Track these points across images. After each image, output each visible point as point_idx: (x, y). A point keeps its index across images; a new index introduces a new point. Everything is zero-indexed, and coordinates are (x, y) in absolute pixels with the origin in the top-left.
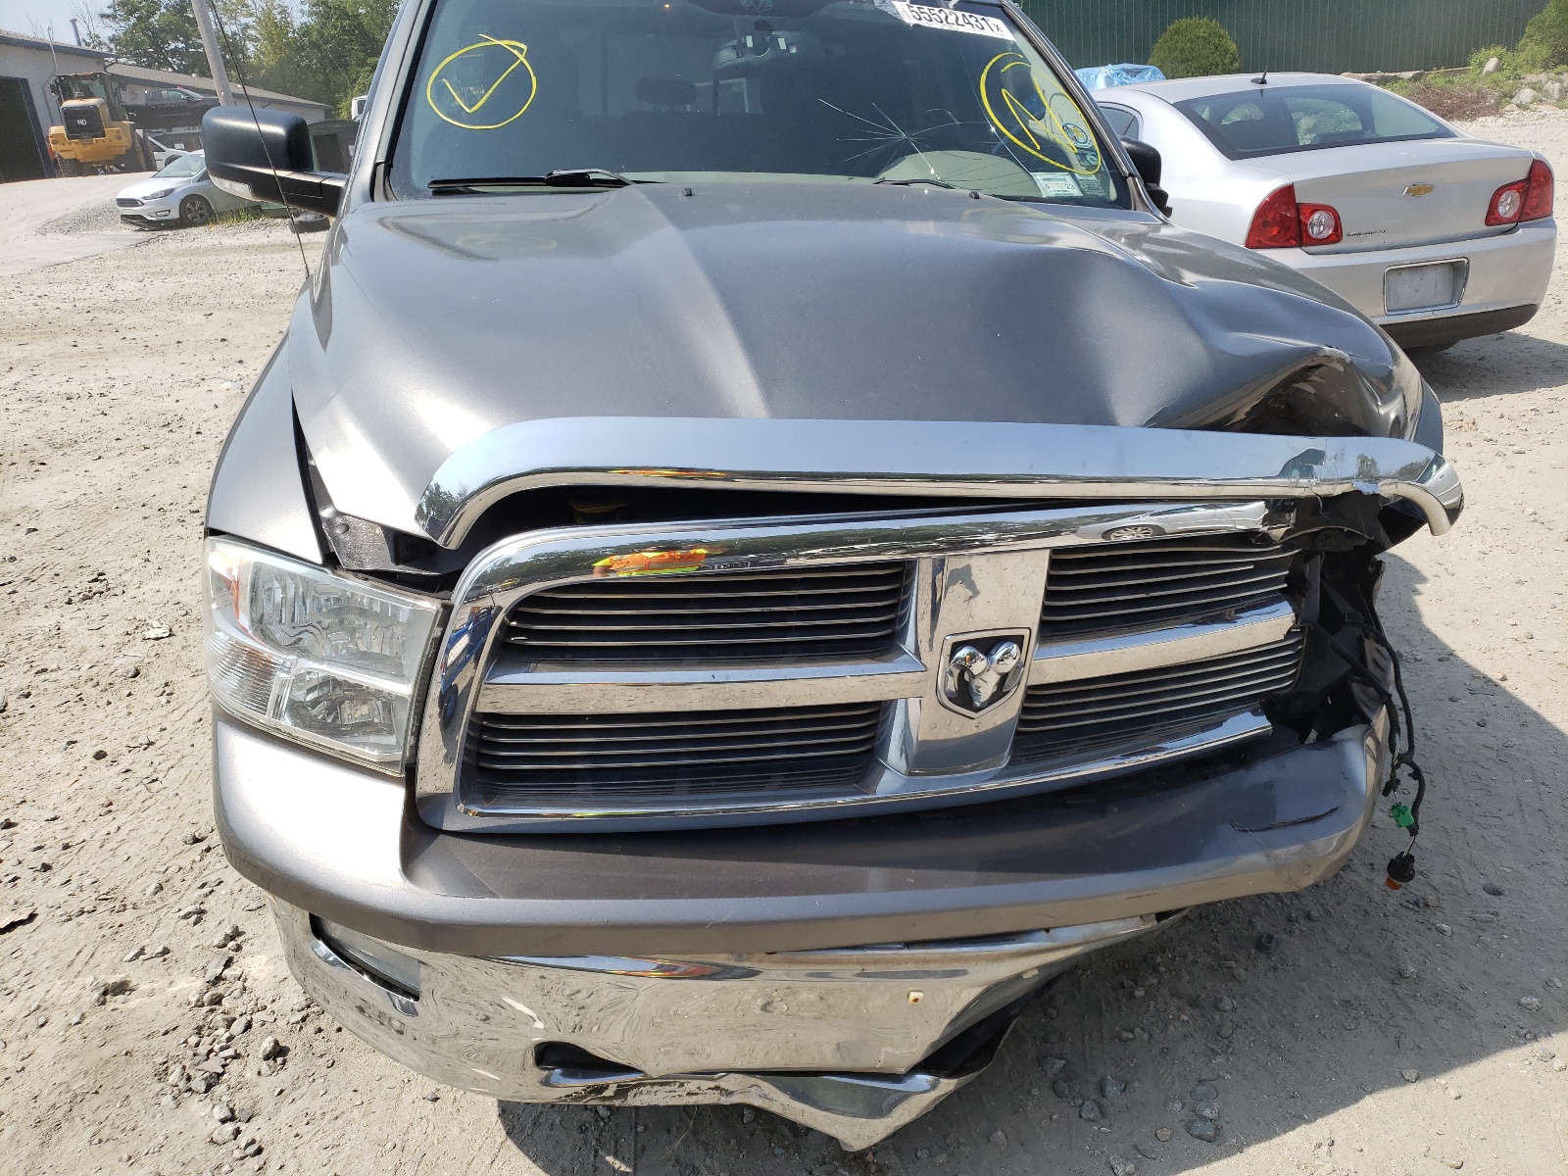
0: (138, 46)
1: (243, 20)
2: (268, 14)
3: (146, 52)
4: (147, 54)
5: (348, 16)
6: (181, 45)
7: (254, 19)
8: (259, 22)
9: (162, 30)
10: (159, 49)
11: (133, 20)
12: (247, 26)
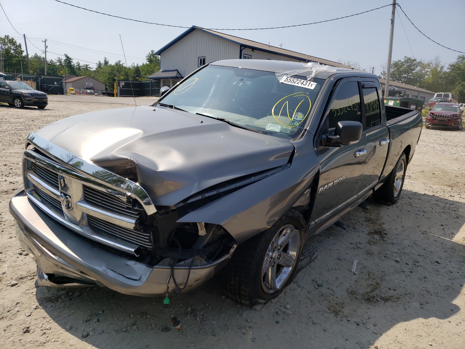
0: (395, 75)
1: (427, 70)
2: (436, 68)
3: (396, 77)
4: (396, 78)
5: (460, 70)
6: (406, 76)
7: (430, 69)
8: (432, 71)
9: (402, 71)
10: (400, 76)
11: (396, 68)
12: (427, 71)
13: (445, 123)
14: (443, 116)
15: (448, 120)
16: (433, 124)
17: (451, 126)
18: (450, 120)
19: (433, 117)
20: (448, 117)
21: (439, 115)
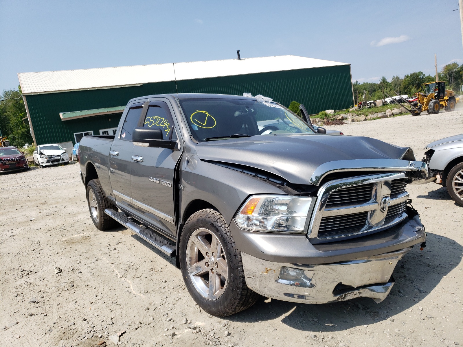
13: (16, 166)
14: (12, 159)
15: (17, 162)
16: (5, 170)
17: (22, 167)
18: (20, 162)
19: (2, 163)
20: (17, 159)
21: (7, 159)
